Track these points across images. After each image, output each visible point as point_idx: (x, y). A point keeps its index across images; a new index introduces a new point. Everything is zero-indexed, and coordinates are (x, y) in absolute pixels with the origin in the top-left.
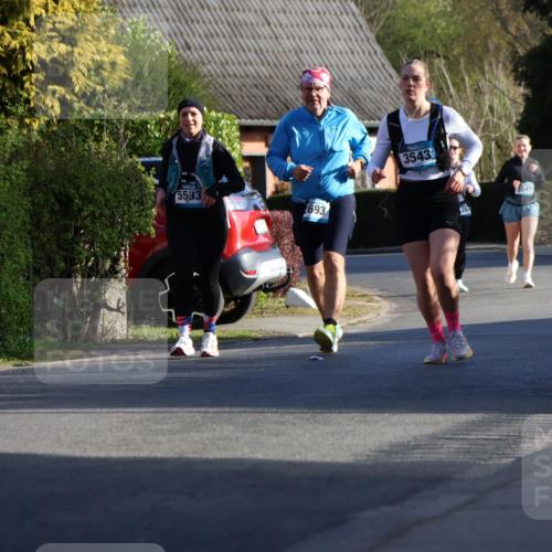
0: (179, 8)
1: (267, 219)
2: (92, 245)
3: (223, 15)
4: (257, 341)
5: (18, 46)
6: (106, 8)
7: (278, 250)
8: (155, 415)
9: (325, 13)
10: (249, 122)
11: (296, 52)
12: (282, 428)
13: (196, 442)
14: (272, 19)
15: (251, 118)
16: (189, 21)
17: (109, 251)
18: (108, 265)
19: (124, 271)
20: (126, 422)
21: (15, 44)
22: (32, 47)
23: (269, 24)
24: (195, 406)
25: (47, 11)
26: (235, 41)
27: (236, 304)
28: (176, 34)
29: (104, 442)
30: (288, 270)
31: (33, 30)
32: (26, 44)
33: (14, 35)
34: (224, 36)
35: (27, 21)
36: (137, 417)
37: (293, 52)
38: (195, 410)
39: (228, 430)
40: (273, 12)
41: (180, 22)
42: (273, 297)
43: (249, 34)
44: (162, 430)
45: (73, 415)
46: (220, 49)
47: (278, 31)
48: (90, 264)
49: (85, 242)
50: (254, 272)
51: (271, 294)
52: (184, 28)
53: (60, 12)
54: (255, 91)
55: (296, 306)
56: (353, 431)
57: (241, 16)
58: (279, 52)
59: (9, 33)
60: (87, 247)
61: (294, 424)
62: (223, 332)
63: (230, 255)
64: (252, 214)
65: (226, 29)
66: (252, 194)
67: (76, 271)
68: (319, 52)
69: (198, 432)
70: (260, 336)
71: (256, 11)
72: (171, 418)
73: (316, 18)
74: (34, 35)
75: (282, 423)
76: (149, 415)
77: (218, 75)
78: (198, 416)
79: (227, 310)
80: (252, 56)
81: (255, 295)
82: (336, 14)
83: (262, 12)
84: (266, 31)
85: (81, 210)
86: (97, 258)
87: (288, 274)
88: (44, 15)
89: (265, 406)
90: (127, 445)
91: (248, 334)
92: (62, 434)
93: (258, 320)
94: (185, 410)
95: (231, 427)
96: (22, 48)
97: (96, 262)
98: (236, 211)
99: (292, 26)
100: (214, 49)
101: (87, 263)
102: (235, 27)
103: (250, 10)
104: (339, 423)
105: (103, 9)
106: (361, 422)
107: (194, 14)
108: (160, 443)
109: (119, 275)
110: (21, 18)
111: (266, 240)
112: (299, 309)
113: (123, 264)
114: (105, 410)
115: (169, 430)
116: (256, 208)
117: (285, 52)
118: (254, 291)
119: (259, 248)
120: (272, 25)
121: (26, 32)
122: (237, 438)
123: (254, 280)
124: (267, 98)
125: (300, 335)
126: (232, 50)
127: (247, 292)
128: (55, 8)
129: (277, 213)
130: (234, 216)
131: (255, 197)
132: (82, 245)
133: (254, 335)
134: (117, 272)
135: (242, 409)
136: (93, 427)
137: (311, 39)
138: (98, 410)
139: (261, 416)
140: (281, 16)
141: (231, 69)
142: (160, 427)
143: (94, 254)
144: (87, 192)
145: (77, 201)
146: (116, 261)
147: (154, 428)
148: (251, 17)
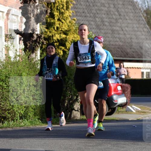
0: (97, 25)
1: (121, 86)
2: (71, 92)
3: (110, 27)
4: (117, 121)
5: (51, 35)
6: (77, 25)
7: (124, 95)
8: (88, 141)
9: (139, 28)
10: (116, 58)
11: (130, 39)
12: (125, 146)
13: (100, 149)
14: (124, 29)
15: (117, 57)
16: (100, 29)
17: (76, 94)
18: (75, 98)
19: (80, 100)
20: (80, 143)
21: (51, 34)
22: (55, 36)
23: (123, 30)
24: (100, 139)
25: (60, 25)
26: (113, 35)
27: (112, 110)
28: (96, 33)
29: (74, 148)
30: (127, 101)
31: (56, 31)
32: (53, 35)
33: (50, 32)
34: (110, 34)
35: (54, 28)
36: (83, 141)
37: (129, 39)
38: (100, 140)
39: (109, 146)
40: (124, 27)
41: (97, 29)
42: (122, 108)
43: (117, 33)
44: (90, 145)
45: (65, 140)
46: (108, 37)
47: (125, 32)
48: (70, 97)
49: (69, 91)
50: (117, 101)
51: (121, 107)
52: (98, 31)
53: (64, 26)
54: (118, 49)
55: (129, 111)
56: (145, 147)
57: (114, 28)
58: (125, 38)
59: (49, 31)
60: (69, 92)
61: (128, 145)
62: (108, 118)
63: (110, 96)
64: (117, 84)
65: (110, 32)
66: (117, 79)
67: (66, 99)
68: (137, 39)
69: (100, 146)
70: (118, 119)
71: (119, 27)
72: (93, 142)
73: (136, 29)
74: (56, 32)
75: (125, 144)
76: (86, 141)
77: (108, 45)
78: (100, 142)
79: (109, 112)
80: (118, 39)
81: (117, 107)
82: (142, 28)
83: (121, 27)
84: (122, 32)
85: (68, 82)
86: (72, 96)
87: (127, 102)
88: (59, 27)
89: (120, 139)
90: (80, 149)
91: (115, 119)
92: (62, 145)
93: (118, 115)
94: (97, 140)
95: (110, 145)
96: (53, 36)
97: (72, 97)
98: (112, 83)
99: (129, 31)
100: (107, 37)
101: (69, 97)
102: (113, 31)
103: (117, 26)
104: (141, 145)
105: (76, 25)
106: (148, 145)
107: (101, 27)
108: (89, 149)
109: (78, 101)
110: (52, 27)
111: (120, 92)
112: (130, 112)
113: (79, 98)
114: (74, 139)
115: (92, 145)
116: (118, 83)
117: (127, 38)
118: (117, 106)
119: (118, 94)
120: (124, 31)
121: (54, 31)
122: (112, 148)
123: (117, 103)
124: (122, 51)
125: (130, 119)
126: (112, 38)
127: (115, 107)
128: (62, 25)
129: (124, 84)
130: (112, 85)
131: (118, 79)
132: (68, 92)
133: (116, 119)
134: (78, 100)
135: (113, 140)
136: (71, 144)
137: (135, 35)
138: (72, 139)
139: (119, 142)
140: (126, 28)
141: (112, 43)
142: (89, 144)
143: (71, 95)
144: (70, 77)
145: (67, 79)
146: (77, 97)
147: (88, 144)
148: (118, 28)
